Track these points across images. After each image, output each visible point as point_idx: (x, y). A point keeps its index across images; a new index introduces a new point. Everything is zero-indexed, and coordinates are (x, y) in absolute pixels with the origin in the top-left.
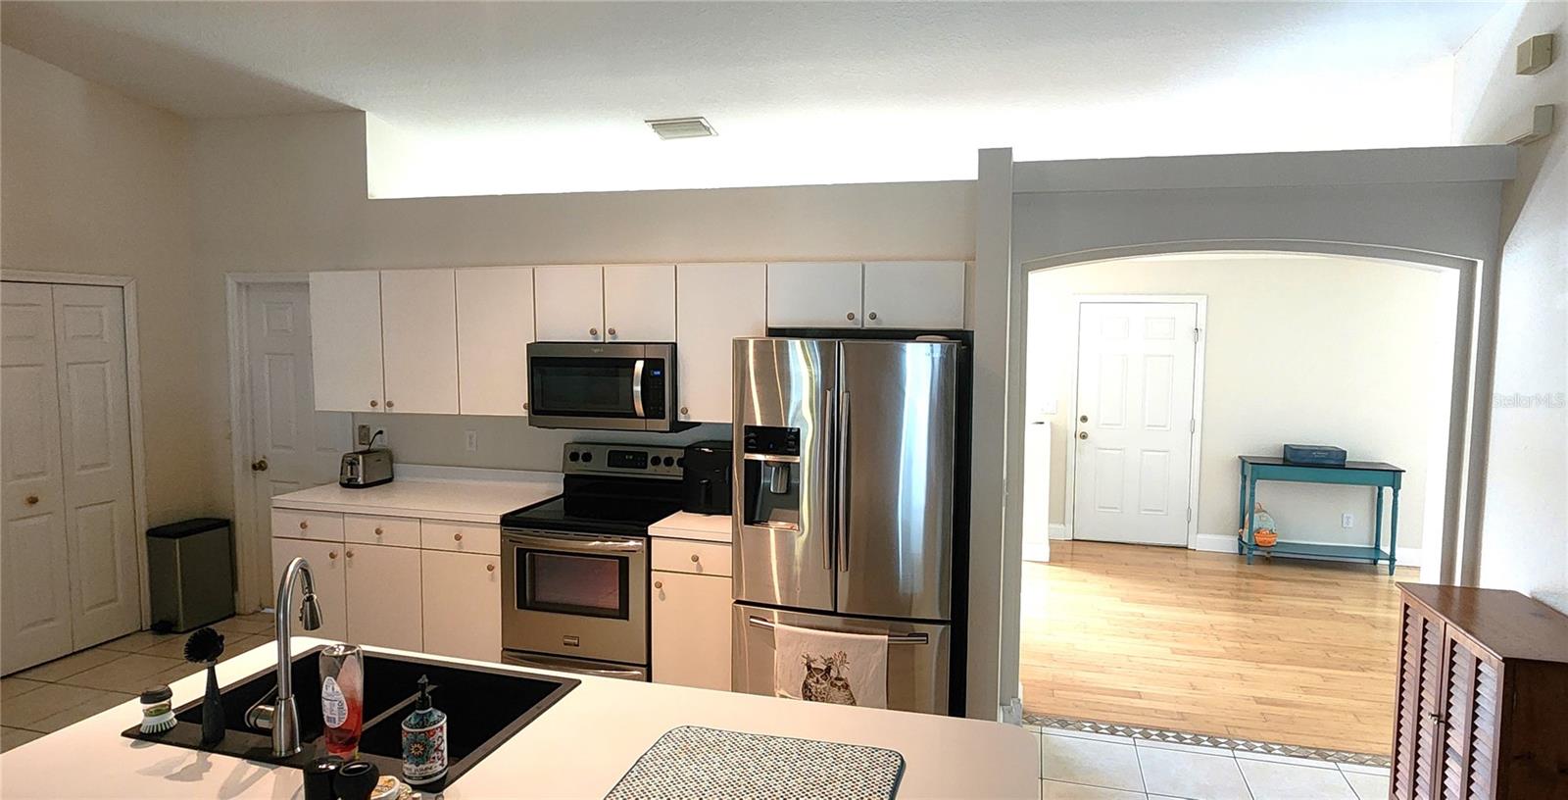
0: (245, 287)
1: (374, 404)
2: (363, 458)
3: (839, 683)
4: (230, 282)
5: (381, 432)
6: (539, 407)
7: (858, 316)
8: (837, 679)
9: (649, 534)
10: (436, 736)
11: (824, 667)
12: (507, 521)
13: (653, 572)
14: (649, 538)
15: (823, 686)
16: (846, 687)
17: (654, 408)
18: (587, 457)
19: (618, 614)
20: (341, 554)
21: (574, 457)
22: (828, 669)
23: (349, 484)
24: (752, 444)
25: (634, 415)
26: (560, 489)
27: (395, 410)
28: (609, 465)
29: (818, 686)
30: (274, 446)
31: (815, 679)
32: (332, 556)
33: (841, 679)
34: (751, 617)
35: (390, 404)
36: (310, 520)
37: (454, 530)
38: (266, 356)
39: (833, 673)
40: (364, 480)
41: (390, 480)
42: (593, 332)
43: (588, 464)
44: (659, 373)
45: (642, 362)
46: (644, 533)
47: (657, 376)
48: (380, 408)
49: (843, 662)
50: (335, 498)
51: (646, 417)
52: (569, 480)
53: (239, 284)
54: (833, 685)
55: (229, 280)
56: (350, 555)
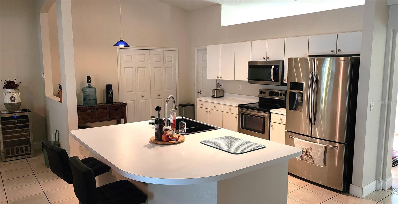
0: (198, 50)
1: (218, 77)
2: (216, 91)
3: (310, 156)
4: (195, 49)
5: (222, 85)
6: (250, 78)
7: (335, 51)
8: (309, 155)
9: (270, 112)
10: (183, 126)
11: (306, 151)
12: (240, 106)
13: (271, 122)
14: (270, 113)
15: (305, 156)
16: (312, 158)
17: (276, 79)
18: (264, 93)
19: (262, 132)
20: (208, 112)
21: (261, 93)
22: (307, 152)
23: (213, 97)
24: (291, 87)
25: (271, 81)
26: (258, 101)
27: (222, 79)
28: (269, 95)
29: (304, 156)
30: (203, 88)
31: (303, 154)
32: (207, 112)
33: (310, 155)
34: (290, 135)
35: (221, 77)
36: (204, 103)
37: (229, 107)
38: (202, 67)
39: (308, 153)
40: (216, 96)
41: (223, 97)
42: (264, 58)
43: (264, 95)
44: (278, 69)
45: (274, 66)
46: (269, 112)
47: (278, 70)
48: (219, 79)
49: (311, 150)
50: (210, 99)
51: (274, 81)
52: (260, 99)
53: (197, 49)
54: (308, 157)
55: (195, 48)
56: (210, 112)
